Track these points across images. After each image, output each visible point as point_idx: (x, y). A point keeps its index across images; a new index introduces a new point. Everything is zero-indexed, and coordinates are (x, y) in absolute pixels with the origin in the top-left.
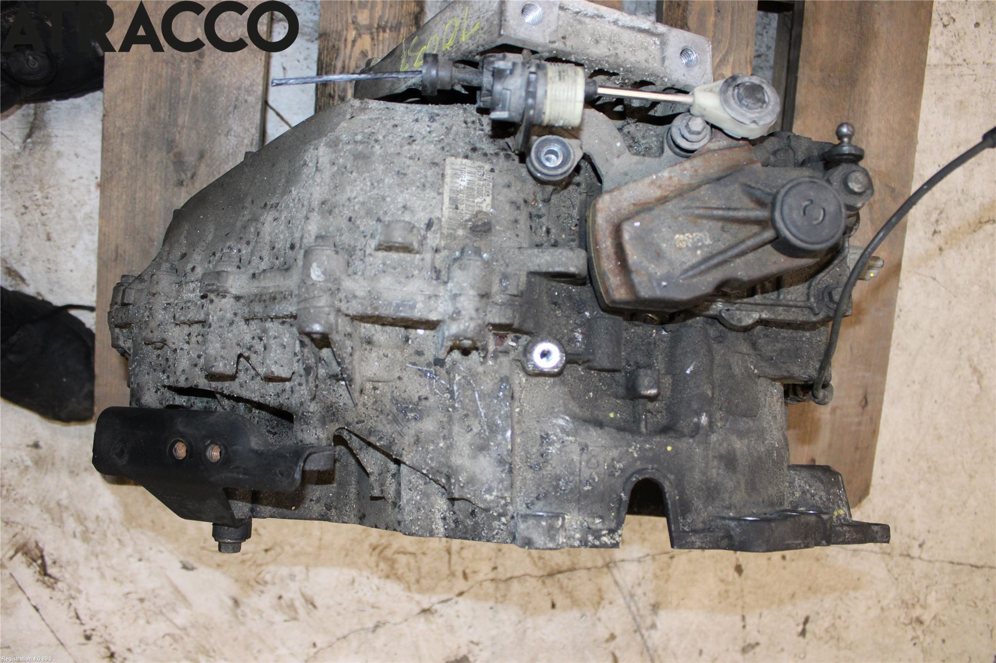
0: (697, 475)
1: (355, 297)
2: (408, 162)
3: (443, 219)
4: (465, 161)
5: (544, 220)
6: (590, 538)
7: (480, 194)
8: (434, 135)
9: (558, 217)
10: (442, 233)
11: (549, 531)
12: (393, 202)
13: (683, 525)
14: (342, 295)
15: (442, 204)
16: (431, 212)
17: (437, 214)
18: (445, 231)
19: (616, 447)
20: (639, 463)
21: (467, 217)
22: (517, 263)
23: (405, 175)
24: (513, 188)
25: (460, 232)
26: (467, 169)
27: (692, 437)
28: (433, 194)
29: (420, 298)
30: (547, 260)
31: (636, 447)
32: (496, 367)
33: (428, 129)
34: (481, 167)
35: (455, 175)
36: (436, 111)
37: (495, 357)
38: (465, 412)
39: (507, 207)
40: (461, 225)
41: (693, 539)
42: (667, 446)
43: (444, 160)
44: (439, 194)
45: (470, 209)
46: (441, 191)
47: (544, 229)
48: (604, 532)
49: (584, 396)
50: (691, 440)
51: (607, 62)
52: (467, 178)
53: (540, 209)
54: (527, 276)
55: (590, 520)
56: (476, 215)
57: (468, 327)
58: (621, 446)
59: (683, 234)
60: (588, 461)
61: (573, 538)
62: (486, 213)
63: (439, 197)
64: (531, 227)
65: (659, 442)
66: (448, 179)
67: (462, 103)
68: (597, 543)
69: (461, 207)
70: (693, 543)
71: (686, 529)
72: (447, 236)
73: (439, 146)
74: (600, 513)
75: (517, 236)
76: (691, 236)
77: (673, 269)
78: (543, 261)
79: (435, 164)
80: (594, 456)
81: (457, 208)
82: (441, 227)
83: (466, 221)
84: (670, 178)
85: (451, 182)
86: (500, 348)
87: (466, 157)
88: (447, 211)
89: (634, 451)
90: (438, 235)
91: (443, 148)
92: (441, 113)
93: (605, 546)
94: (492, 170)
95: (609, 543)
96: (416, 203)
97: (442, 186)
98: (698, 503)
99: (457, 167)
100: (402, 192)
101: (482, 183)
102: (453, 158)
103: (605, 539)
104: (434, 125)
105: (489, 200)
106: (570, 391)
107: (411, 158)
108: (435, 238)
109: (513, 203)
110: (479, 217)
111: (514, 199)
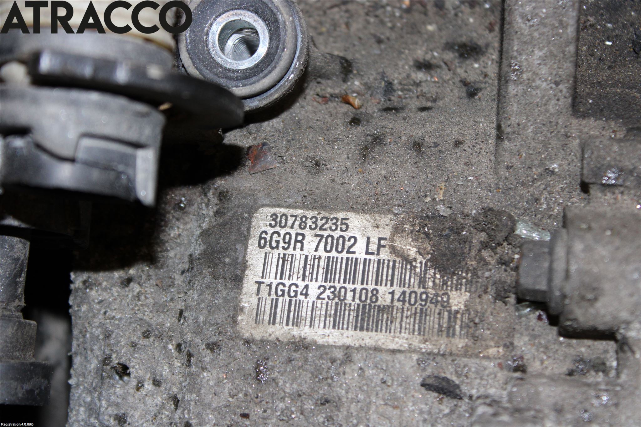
3: (426, 347)
5: (396, 77)
8: (166, 371)
9: (379, 41)
10: (466, 352)
15: (377, 349)
16: (405, 383)
17: (410, 364)
18: (460, 343)
22: (546, 144)
24: (321, 154)
28: (350, 375)
30: (544, 59)
33: (148, 386)
35: (292, 312)
36: (94, 364)
39: (380, 168)
43: (247, 342)
44: (348, 359)
46: (339, 354)
47: (420, 76)
53: (368, 87)
54: (584, 116)
63: (359, 360)
64: (423, 109)
66: (305, 333)
67: (69, 292)
72: (475, 338)
73: (208, 357)
75: (458, 143)
78: (544, 70)
81: (389, 309)
82: (449, 355)
85: (312, 323)
88: (400, 338)
90: (473, 363)
91: (212, 347)
92: (98, 350)
97: (324, 349)
99: (267, 307)
102: (240, 317)
104: (136, 370)
108: (480, 372)
109: (365, 154)
111: (354, 150)
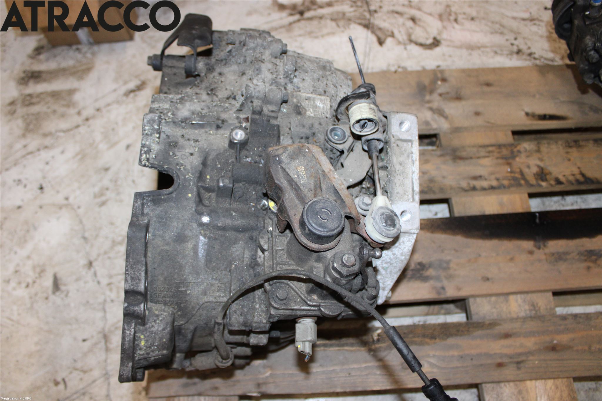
0: (174, 211)
1: (262, 55)
2: (325, 83)
3: (300, 93)
4: (329, 106)
6: (146, 149)
7: (314, 111)
10: (293, 92)
11: (152, 120)
12: (306, 76)
13: (147, 200)
14: (262, 50)
15: (307, 93)
16: (303, 89)
17: (302, 91)
18: (295, 93)
19: (191, 168)
20: (183, 178)
21: (303, 104)
23: (319, 81)
25: (295, 100)
26: (325, 107)
27: (196, 210)
28: (311, 90)
29: (263, 76)
31: (191, 177)
32: (232, 118)
34: (327, 113)
35: (321, 101)
37: (238, 118)
38: (211, 108)
39: (310, 122)
40: (299, 101)
41: (139, 203)
42: (191, 193)
43: (328, 96)
44: (312, 93)
45: (307, 106)
48: (148, 156)
49: (219, 162)
50: (194, 209)
51: (391, 166)
52: (321, 105)
55: (155, 152)
56: (304, 108)
57: (251, 87)
58: (192, 170)
59: (305, 170)
60: (185, 155)
61: (147, 141)
62: (305, 113)
63: (310, 92)
65: (193, 190)
66: (319, 97)
68: (143, 152)
69: (307, 101)
70: (137, 202)
71: (145, 201)
72: (292, 94)
74: (157, 158)
76: (304, 174)
77: (285, 164)
79: (325, 92)
80: (187, 157)
81: (306, 99)
82: (296, 91)
83: (301, 104)
84: (335, 178)
85: (318, 98)
86: (242, 120)
87: (331, 106)
88: (304, 95)
89: (189, 176)
93: (141, 155)
94: (327, 117)
95: (142, 158)
96: (306, 84)
97: (315, 94)
98: (158, 210)
99: (325, 101)
100: (311, 79)
101: (320, 112)
102: (329, 100)
103: (144, 156)
105: (312, 115)
106: (221, 153)
107: (327, 84)
108: (291, 89)
109: (312, 125)
110: (303, 110)
111: (314, 126)
